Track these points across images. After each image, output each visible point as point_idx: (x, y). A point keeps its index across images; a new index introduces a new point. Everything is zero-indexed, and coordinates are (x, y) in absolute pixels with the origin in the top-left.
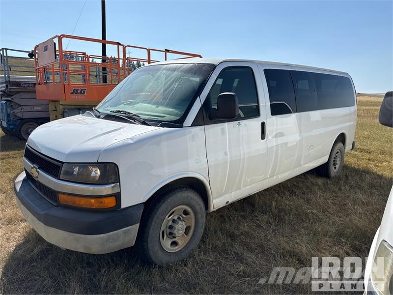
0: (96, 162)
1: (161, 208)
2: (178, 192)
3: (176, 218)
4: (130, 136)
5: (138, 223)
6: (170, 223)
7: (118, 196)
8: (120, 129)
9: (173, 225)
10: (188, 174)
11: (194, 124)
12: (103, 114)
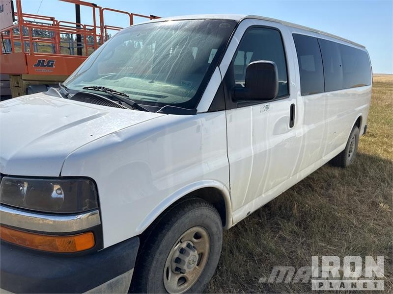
0: (58, 176)
1: (166, 238)
2: (190, 210)
3: (184, 245)
4: (116, 129)
5: (131, 269)
6: (177, 254)
7: (97, 232)
8: (99, 115)
9: (181, 256)
10: (202, 183)
11: (213, 109)
12: (73, 91)
